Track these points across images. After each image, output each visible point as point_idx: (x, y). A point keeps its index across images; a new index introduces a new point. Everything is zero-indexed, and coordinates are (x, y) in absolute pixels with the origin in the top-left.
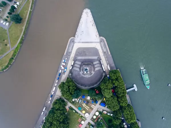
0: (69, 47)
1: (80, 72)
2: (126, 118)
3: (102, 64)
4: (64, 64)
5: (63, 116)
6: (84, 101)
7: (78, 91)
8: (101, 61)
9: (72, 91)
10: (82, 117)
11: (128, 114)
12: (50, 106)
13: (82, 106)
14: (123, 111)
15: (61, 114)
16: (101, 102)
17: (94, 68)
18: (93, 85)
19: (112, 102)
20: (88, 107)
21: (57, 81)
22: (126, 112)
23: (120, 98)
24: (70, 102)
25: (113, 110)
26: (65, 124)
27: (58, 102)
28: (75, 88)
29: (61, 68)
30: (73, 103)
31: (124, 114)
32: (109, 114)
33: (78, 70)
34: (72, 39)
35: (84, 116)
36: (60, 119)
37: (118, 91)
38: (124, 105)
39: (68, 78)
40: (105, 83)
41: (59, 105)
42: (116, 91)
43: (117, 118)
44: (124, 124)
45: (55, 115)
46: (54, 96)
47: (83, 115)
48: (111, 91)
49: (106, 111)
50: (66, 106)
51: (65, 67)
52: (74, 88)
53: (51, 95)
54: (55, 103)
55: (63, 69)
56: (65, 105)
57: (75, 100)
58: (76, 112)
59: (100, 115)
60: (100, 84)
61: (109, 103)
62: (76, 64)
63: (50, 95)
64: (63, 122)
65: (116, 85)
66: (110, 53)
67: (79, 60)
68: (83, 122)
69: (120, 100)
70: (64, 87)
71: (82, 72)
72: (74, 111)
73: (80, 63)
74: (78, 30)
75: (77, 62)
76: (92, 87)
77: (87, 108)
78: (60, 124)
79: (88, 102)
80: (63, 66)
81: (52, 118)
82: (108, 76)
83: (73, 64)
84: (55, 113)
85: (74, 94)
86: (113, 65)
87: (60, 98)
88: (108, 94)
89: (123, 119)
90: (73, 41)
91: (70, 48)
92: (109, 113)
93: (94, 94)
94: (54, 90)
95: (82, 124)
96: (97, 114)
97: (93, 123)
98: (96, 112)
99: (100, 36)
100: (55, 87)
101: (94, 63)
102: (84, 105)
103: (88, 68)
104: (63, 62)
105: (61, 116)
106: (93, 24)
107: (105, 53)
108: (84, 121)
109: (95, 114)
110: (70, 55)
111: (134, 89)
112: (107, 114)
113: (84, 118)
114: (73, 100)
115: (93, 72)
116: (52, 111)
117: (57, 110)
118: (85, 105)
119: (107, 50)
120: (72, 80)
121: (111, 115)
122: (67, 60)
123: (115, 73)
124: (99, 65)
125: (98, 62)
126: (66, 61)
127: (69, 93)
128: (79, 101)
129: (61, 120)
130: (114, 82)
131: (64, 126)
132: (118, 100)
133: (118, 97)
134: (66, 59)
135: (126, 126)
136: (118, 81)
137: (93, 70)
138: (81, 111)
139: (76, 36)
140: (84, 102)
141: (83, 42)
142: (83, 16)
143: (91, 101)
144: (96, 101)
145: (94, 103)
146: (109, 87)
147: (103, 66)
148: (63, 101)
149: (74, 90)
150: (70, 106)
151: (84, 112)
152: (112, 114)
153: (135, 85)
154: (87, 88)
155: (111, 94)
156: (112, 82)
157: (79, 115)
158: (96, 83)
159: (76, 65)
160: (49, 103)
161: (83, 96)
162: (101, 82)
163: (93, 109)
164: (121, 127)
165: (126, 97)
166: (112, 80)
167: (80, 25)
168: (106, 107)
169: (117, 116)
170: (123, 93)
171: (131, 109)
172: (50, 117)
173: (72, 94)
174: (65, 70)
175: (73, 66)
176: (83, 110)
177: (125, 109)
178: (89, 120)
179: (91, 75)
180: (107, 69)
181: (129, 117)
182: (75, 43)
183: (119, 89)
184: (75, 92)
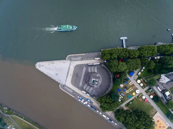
0: (68, 91)
2: (151, 55)
3: (92, 64)
4: (83, 100)
5: (133, 116)
7: (113, 94)
8: (89, 64)
9: (111, 101)
10: (138, 97)
11: (148, 52)
12: (120, 125)
13: (127, 94)
14: (143, 56)
15: (131, 117)
16: (129, 75)
17: (94, 72)
18: (110, 78)
19: (133, 64)
20: (130, 89)
21: (97, 111)
22: (145, 53)
23: (130, 56)
24: (121, 104)
25: (140, 66)
26: (141, 116)
27: (118, 117)
28: (109, 96)
29: (86, 104)
30: (122, 102)
31: (146, 56)
32: (143, 70)
33: (92, 88)
34: (61, 86)
36: (135, 119)
38: (137, 54)
39: (97, 100)
40: (111, 67)
41: (121, 116)
42: (122, 58)
43: (149, 64)
44: (156, 58)
45: (130, 123)
46: (111, 117)
47: (137, 95)
48: (121, 63)
49: (139, 72)
50: (123, 109)
52: (108, 98)
53: (109, 120)
54: (118, 119)
55: (87, 102)
57: (121, 99)
58: (132, 101)
59: (141, 79)
60: (111, 72)
61: (132, 68)
63: (109, 122)
64: (139, 116)
65: (116, 56)
66: (84, 54)
67: (83, 85)
68: (144, 97)
69: (132, 57)
70: (105, 107)
71: (95, 86)
72: (131, 103)
73: (86, 85)
74: (54, 79)
75: (84, 88)
76: (112, 80)
77: (131, 89)
78: (140, 121)
79: (126, 88)
80: (85, 101)
81: (133, 126)
82: (105, 61)
83: (85, 91)
84: (128, 123)
85: (114, 99)
86: (96, 54)
87: (115, 113)
88: (123, 67)
89: (150, 58)
90: (64, 86)
92: (141, 70)
93: (119, 80)
94: (105, 116)
95: (146, 99)
96: (139, 81)
97: (147, 88)
98: (138, 82)
99: (65, 59)
100: (102, 114)
101: (90, 71)
102: (127, 92)
103: (93, 79)
104: (81, 100)
105: (133, 117)
106: (52, 63)
107: (83, 59)
108: (143, 95)
109: (138, 83)
110: (76, 93)
111: (125, 40)
112: (142, 72)
113: (139, 95)
114: (120, 100)
115: (98, 75)
116: (126, 124)
117: (125, 119)
118: (127, 91)
119: (80, 56)
120: (100, 97)
121: (144, 68)
122: (80, 97)
123: (105, 54)
124: (93, 68)
125: (89, 68)
126: (80, 98)
127: (112, 104)
128: (122, 95)
129: (137, 118)
130: (113, 57)
131: (143, 117)
132: (132, 59)
133: (128, 57)
135: (159, 57)
136: (113, 53)
137: (96, 75)
138: (133, 96)
139: (59, 82)
140: (124, 91)
141: (67, 77)
142: (42, 71)
143: (125, 84)
144: (127, 80)
145: (128, 82)
146: (117, 64)
147: (94, 64)
148: (118, 111)
149: (110, 98)
150: (125, 105)
151: (134, 94)
153: (121, 38)
154: (112, 85)
155: (125, 63)
156: (112, 59)
157: (135, 99)
158: (109, 75)
159: (87, 89)
160: (116, 124)
161: (119, 90)
162: (110, 70)
163: (133, 84)
164: (158, 62)
165: (130, 50)
166: (110, 59)
167: (49, 76)
169: (147, 64)
170: (126, 51)
171: (143, 48)
173: (114, 101)
174: (89, 101)
175: (87, 92)
176: (132, 94)
177: (142, 54)
178: (143, 91)
179: (100, 78)
180: (98, 61)
181: (151, 52)
182: (65, 84)
183: (121, 55)
184: (113, 97)
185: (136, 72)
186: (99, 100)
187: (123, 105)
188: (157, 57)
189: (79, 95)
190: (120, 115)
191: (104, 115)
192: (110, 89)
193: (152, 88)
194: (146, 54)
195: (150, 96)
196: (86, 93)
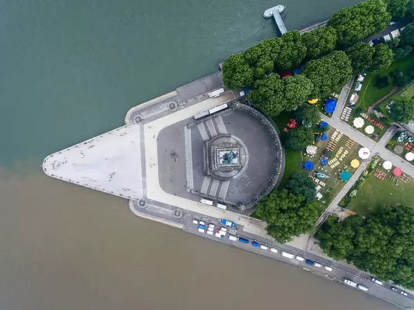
0: (159, 216)
1: (235, 177)
2: (374, 29)
3: (207, 113)
4: (211, 228)
5: (375, 226)
6: (322, 165)
7: (293, 182)
8: (196, 117)
9: (296, 201)
10: (370, 169)
11: (361, 22)
12: (339, 267)
13: (336, 168)
14: (351, 40)
15: (370, 232)
16: (323, 111)
17: (220, 136)
18: (272, 138)
19: (327, 72)
20: (339, 152)
21: (263, 247)
22: (356, 29)
23: (311, 49)
24: (326, 205)
25: (350, 70)
26: (399, 220)
27: (330, 243)
28: (286, 191)
29: (222, 236)
30: (328, 197)
31: (360, 36)
32: (361, 85)
33: (226, 185)
34: (135, 207)
35: (368, 162)
36: (385, 234)
37: (291, 58)
38: (332, 38)
39: (254, 215)
40: (266, 99)
41: (340, 238)
42: (290, 64)
44: (387, 38)
45: (372, 251)
46: (308, 254)
47: (365, 166)
48: (289, 78)
49: (350, 96)
50: (338, 218)
51: (220, 224)
52: (284, 196)
53: (305, 264)
54: (334, 251)
55: (225, 230)
56: (336, 222)
57: (320, 191)
58: (355, 187)
59: (363, 115)
60: (268, 116)
62: (209, 191)
63: (307, 268)
64: (395, 224)
65: (270, 64)
66: (173, 93)
67: (198, 183)
68: (387, 165)
69: (318, 51)
70: (283, 226)
71: (234, 172)
72: (355, 193)
73: (206, 181)
74: (108, 190)
75: (204, 190)
76: (279, 140)
77: (342, 153)
78: (400, 235)
79: (325, 153)
80: (217, 230)
81: (384, 259)
82: (242, 94)
83: (211, 200)
84: (367, 252)
85: (303, 193)
86: (208, 81)
87: (316, 236)
88: (301, 87)
90: (143, 202)
91: (162, 210)
92: (354, 86)
93: (301, 133)
94: (290, 256)
95: (394, 168)
96: (359, 122)
97: (388, 136)
98: (355, 125)
99: (123, 124)
100: (280, 251)
101: (205, 136)
102: (334, 163)
103: (222, 154)
104: (206, 230)
105: (377, 231)
106: (89, 145)
107: (174, 107)
108: (382, 161)
109: (358, 129)
110: (184, 212)
111: (281, 14)
112: (358, 92)
113: (372, 162)
114: (319, 196)
115: (233, 139)
116: (361, 259)
117: (356, 245)
118: (332, 161)
119: (164, 101)
120: (261, 202)
121: (361, 79)
122: (199, 221)
123: (234, 70)
124: (210, 123)
125: (201, 127)
126: (201, 223)
127: (302, 209)
128: (321, 179)
129: (389, 230)
130: (260, 70)
131: (406, 222)
132: (320, 56)
133: (307, 55)
134: (195, 222)
135: (395, 33)
136: (259, 57)
137: (226, 140)
138: (353, 171)
139: (125, 195)
141: (144, 175)
142: (66, 178)
143: (320, 143)
144: (323, 128)
145: (327, 133)
146: (279, 84)
147: (211, 112)
148: (325, 227)
149: (291, 194)
150: (339, 205)
151: (355, 163)
152: (357, 77)
153: (267, 13)
154: (281, 155)
155: (302, 76)
156: (261, 77)
157: (364, 177)
158: (266, 128)
159: (213, 192)
160: (330, 269)
161: (307, 166)
162: (263, 114)
163: (344, 135)
165: (305, 34)
166: (255, 78)
167: (92, 185)
168: (336, 96)
169: (370, 58)
170: (295, 41)
171: (344, 16)
172: (380, 268)
173: (306, 200)
174: (230, 224)
175: (216, 201)
176: (350, 165)
177: (345, 33)
178: (380, 147)
179: (241, 146)
180: (221, 98)
181: (371, 19)
182: (145, 198)
183: (284, 53)
184: (298, 190)
185: (341, 97)
186: (259, 211)
187: (334, 207)
188: (391, 36)
189: (194, 216)
190: (335, 236)
191: (285, 254)
192: (281, 168)
193: (402, 129)
194: (359, 28)
195: (403, 155)
196: (215, 204)
